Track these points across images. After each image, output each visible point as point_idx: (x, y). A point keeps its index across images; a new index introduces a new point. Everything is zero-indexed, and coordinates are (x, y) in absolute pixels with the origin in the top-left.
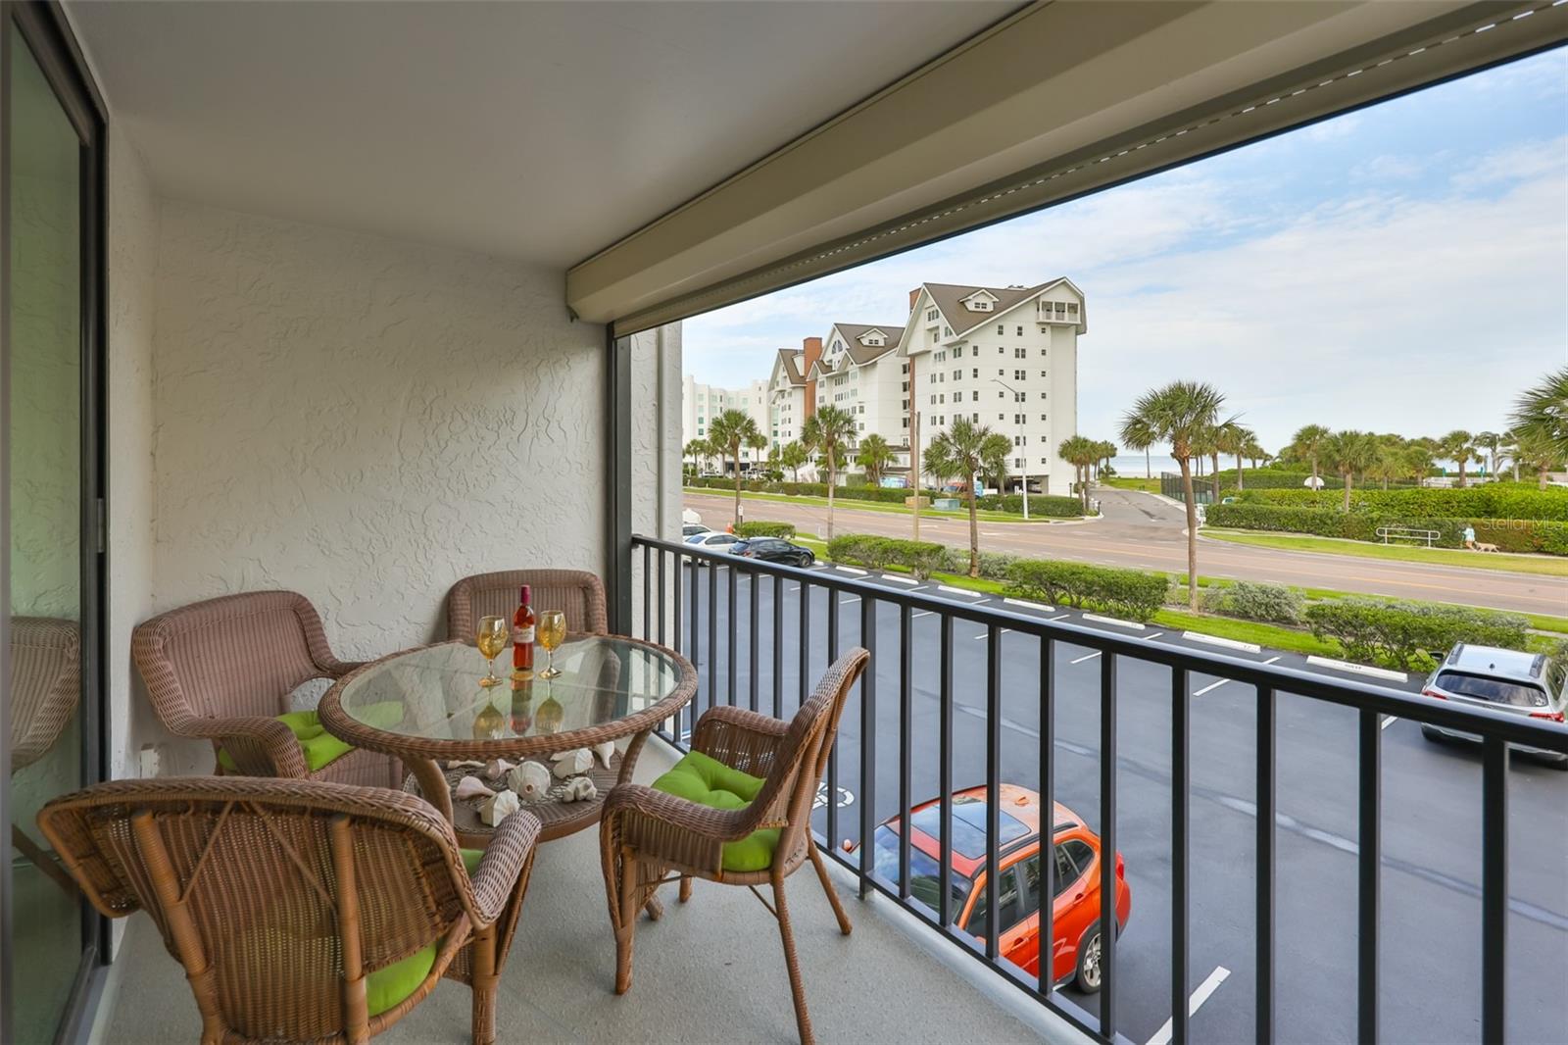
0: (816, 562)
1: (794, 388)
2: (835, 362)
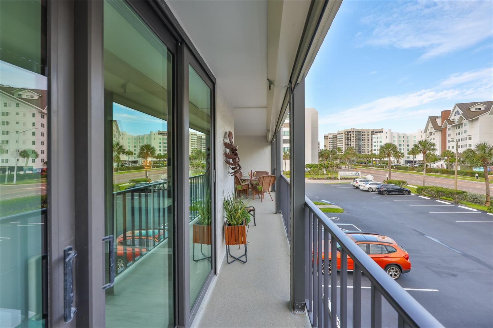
1: (436, 131)
2: (456, 120)
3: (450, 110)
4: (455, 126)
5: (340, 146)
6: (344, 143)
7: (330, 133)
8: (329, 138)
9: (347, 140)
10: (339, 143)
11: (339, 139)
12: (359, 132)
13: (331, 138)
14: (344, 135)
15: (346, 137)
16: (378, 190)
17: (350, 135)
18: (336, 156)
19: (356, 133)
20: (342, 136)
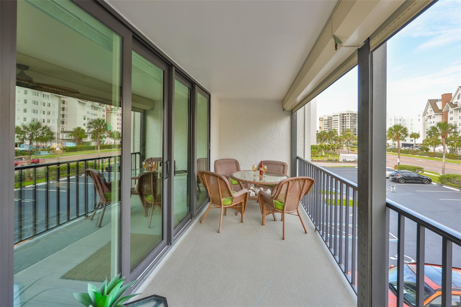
0: (432, 183)
1: (436, 115)
2: (459, 103)
3: (452, 94)
4: (457, 109)
5: (335, 127)
6: (339, 125)
7: (325, 115)
8: (325, 120)
9: (342, 122)
10: (334, 125)
11: (334, 121)
12: (354, 114)
13: (326, 120)
14: (339, 117)
15: (341, 119)
16: (393, 177)
17: (345, 117)
18: (335, 138)
19: (351, 115)
20: (337, 118)
